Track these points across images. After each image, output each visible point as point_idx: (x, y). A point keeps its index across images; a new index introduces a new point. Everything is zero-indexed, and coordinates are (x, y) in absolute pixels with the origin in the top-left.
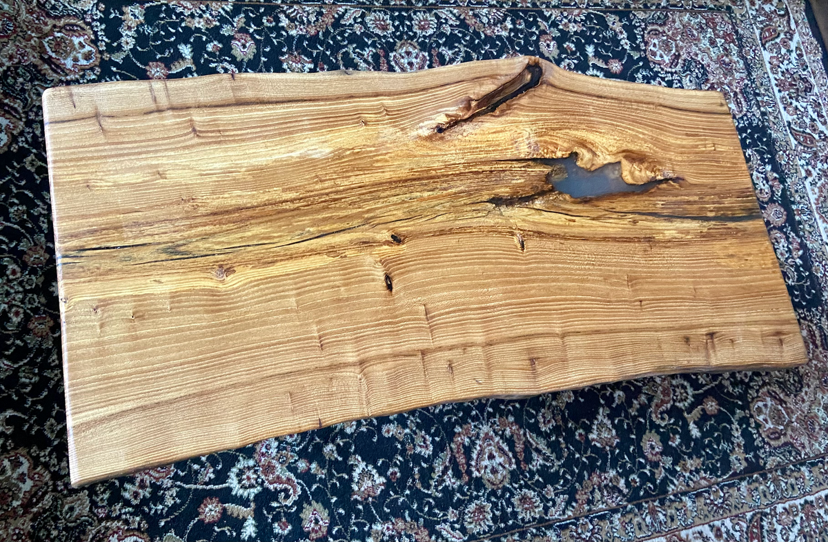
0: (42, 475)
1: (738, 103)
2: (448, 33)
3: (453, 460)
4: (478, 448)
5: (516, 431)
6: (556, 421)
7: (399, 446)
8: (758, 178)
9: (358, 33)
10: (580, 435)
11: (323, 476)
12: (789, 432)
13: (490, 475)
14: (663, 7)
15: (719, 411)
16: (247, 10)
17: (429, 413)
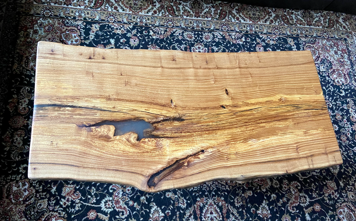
0: (32, 190)
1: (346, 79)
2: (217, 41)
3: (195, 212)
4: (206, 209)
5: (224, 204)
6: (243, 202)
7: (172, 202)
8: (352, 111)
9: (180, 39)
10: (253, 210)
11: (139, 209)
14: (314, 37)
15: (321, 210)
16: (138, 28)
17: (187, 190)
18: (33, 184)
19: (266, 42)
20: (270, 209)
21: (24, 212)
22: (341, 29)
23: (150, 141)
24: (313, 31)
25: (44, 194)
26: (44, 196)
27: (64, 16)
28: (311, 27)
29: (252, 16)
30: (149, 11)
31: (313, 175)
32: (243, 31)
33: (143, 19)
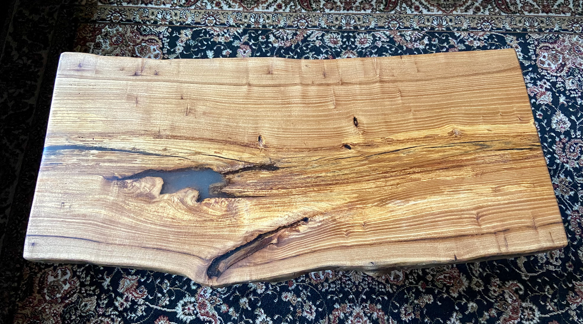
0: (75, 282)
2: (380, 47)
5: (382, 316)
6: (415, 315)
7: (292, 309)
9: (318, 46)
11: (236, 318)
14: (556, 31)
16: (251, 32)
17: (318, 290)
18: (78, 273)
19: (467, 43)
21: (61, 316)
23: (217, 203)
24: (554, 22)
25: (92, 289)
26: (91, 292)
27: (140, 21)
28: (550, 14)
29: (442, 2)
30: (270, 5)
31: (548, 270)
32: (426, 28)
33: (260, 18)
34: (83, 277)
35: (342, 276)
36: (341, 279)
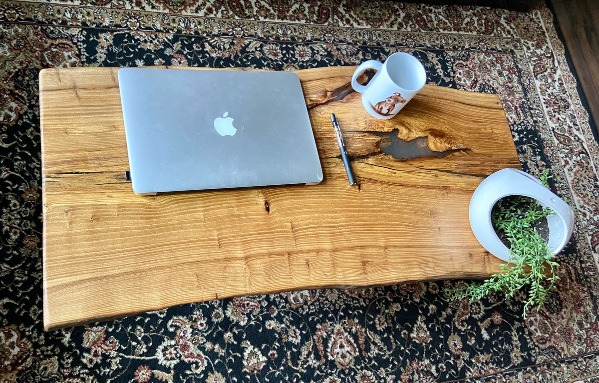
0: (26, 344)
1: (518, 114)
2: (319, 60)
3: (315, 347)
4: (333, 340)
5: (360, 330)
6: (387, 324)
7: (277, 336)
8: (531, 164)
9: (258, 57)
10: (405, 334)
11: (223, 354)
12: (553, 339)
13: (341, 359)
14: (466, 49)
15: (503, 321)
16: (183, 39)
17: (299, 314)
18: (27, 333)
20: (429, 329)
22: (504, 36)
24: (465, 40)
25: (49, 348)
26: (49, 353)
27: (44, 20)
28: (461, 32)
29: (369, 16)
30: (198, 9)
32: (358, 42)
33: (190, 23)
34: (35, 338)
35: (319, 296)
36: (318, 300)
